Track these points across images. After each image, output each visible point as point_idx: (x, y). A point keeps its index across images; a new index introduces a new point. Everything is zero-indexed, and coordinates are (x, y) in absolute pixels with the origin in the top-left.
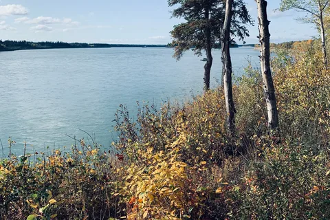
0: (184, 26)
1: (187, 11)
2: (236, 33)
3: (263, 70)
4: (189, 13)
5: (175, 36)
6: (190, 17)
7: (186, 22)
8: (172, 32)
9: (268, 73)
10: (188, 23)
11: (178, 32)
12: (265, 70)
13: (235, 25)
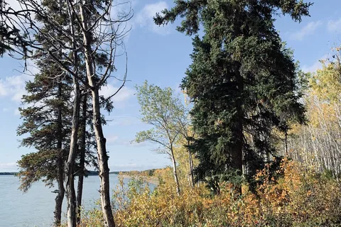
0: (33, 156)
1: (38, 141)
2: (91, 163)
3: (104, 205)
4: (40, 143)
5: (23, 166)
6: (41, 147)
7: (36, 151)
8: (20, 162)
9: (108, 208)
10: (39, 152)
11: (26, 161)
12: (105, 205)
13: (90, 156)
